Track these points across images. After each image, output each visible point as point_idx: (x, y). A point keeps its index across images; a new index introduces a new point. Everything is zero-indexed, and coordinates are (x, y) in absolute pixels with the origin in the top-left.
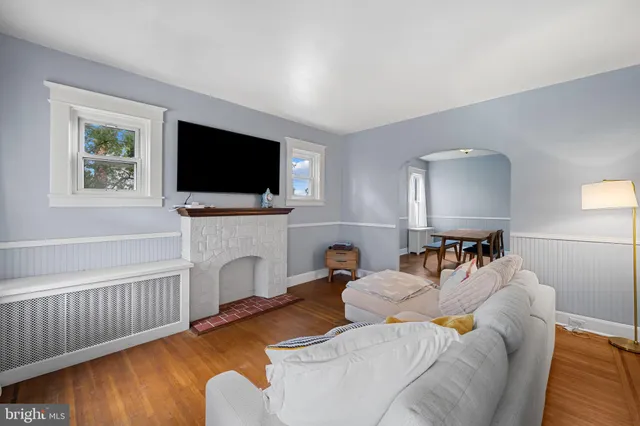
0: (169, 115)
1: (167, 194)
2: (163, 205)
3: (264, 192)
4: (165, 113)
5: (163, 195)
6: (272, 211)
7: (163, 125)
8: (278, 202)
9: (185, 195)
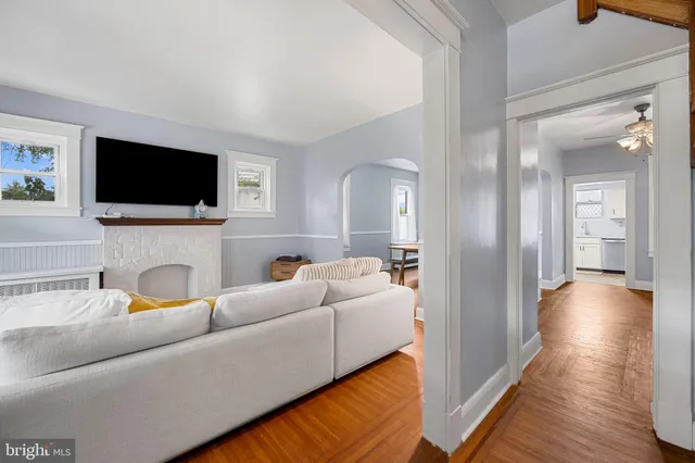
0: (87, 131)
1: (85, 206)
2: (82, 215)
3: (197, 203)
4: (83, 131)
5: (81, 205)
6: (203, 221)
7: (82, 141)
8: (213, 213)
9: (105, 206)
